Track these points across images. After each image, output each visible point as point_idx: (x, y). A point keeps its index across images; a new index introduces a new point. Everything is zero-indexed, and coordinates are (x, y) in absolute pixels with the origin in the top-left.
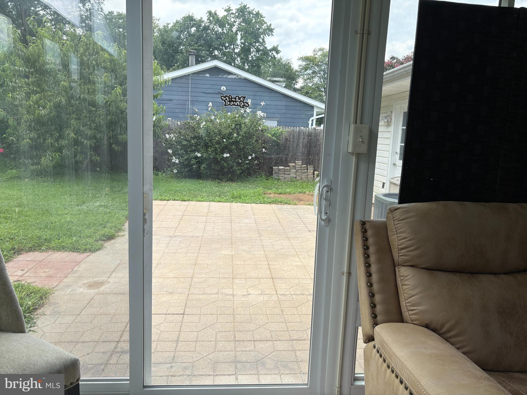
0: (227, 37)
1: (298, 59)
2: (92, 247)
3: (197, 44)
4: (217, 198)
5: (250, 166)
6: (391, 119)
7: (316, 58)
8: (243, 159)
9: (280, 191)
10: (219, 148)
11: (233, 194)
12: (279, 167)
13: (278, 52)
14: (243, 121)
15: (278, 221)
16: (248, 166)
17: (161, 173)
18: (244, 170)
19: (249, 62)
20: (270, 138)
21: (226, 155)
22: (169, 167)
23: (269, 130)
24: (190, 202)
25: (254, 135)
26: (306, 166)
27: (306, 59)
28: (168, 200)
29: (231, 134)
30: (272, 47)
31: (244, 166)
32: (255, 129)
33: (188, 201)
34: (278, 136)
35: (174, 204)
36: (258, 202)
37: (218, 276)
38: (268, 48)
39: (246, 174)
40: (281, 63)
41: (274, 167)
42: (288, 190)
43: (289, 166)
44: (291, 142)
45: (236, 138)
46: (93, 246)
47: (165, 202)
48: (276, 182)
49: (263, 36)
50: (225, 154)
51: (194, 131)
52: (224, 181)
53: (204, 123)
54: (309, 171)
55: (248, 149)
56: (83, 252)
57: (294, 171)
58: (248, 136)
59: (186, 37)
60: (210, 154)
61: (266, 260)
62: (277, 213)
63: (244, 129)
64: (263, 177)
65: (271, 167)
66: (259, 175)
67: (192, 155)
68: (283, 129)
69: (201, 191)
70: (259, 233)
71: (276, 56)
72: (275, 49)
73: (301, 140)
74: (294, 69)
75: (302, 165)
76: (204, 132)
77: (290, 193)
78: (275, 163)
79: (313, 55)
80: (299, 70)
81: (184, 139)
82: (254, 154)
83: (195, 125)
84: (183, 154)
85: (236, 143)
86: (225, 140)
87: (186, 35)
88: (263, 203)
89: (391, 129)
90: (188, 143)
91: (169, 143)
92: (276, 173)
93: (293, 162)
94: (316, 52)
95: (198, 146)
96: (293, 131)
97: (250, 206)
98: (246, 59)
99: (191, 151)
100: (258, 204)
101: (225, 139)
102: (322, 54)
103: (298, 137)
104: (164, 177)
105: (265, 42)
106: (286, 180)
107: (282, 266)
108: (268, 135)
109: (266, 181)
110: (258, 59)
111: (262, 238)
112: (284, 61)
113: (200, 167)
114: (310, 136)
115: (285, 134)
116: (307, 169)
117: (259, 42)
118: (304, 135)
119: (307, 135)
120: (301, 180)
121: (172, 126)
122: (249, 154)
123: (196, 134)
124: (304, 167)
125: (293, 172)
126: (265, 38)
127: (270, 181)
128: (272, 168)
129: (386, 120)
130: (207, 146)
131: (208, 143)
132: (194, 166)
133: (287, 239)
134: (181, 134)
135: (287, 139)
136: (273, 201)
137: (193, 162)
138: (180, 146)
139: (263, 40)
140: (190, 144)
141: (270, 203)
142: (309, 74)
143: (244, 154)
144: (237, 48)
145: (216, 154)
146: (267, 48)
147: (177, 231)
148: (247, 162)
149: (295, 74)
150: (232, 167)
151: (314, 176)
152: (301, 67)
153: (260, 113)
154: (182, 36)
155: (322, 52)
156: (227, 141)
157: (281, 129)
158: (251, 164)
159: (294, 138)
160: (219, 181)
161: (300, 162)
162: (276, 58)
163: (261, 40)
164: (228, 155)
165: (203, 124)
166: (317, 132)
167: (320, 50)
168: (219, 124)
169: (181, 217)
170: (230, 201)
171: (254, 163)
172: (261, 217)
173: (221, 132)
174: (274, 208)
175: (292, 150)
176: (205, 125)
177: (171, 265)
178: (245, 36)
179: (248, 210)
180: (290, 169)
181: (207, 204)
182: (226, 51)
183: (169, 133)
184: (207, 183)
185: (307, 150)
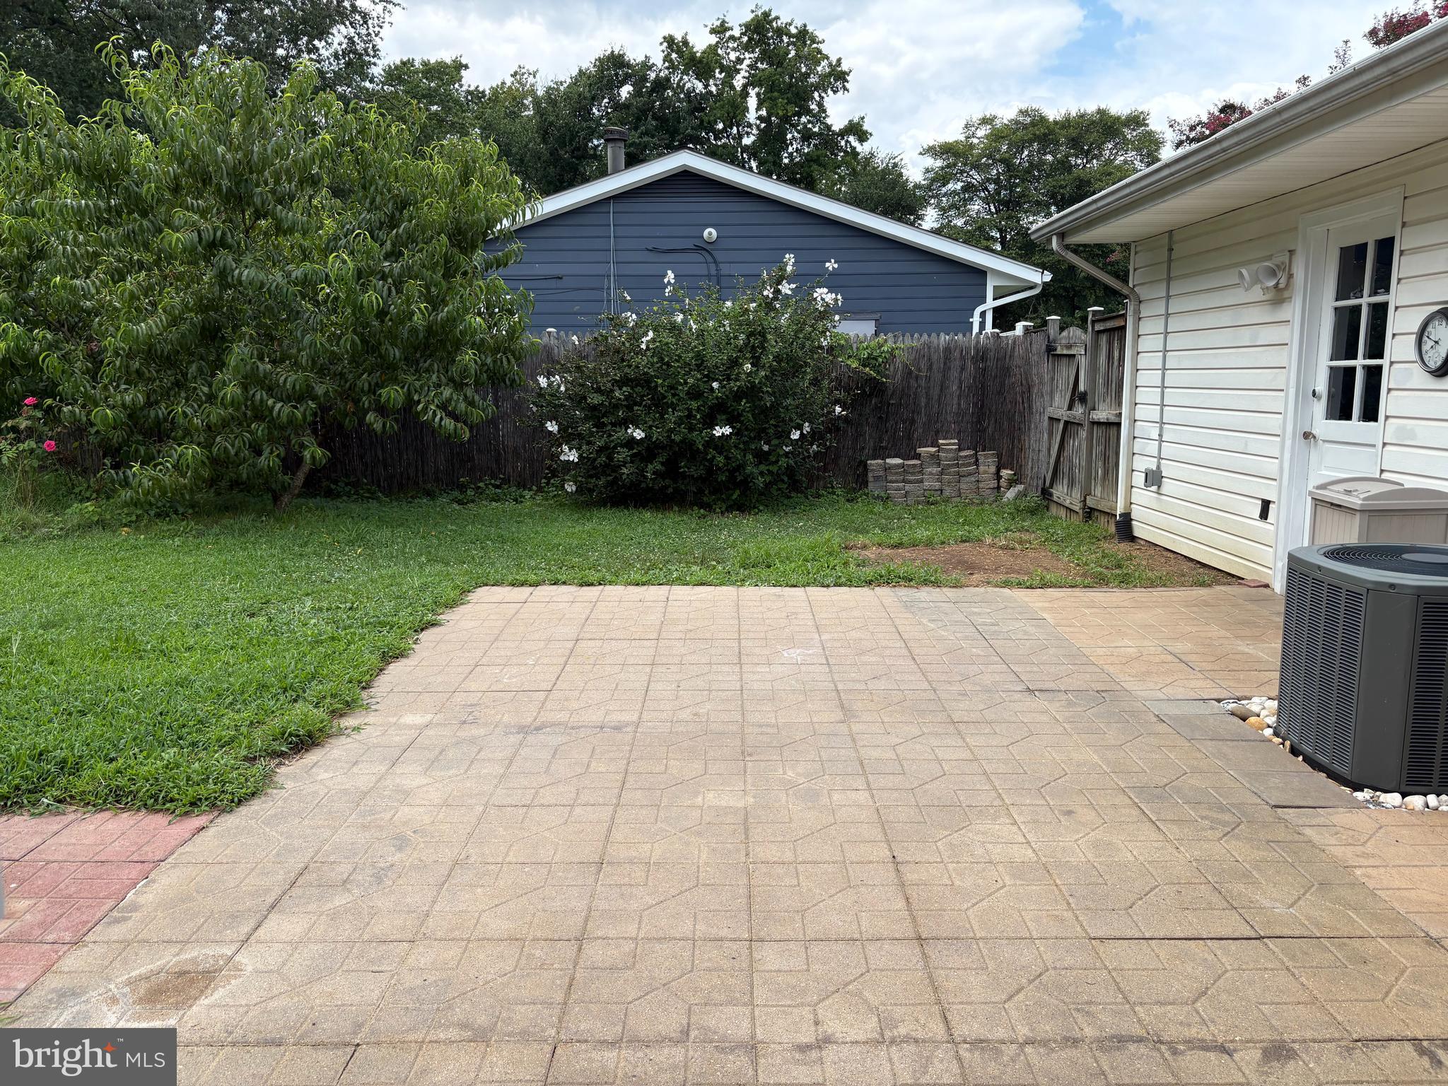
0: (718, 104)
1: (921, 154)
2: (225, 788)
3: (636, 129)
4: (694, 568)
5: (796, 463)
6: (1291, 276)
7: (972, 146)
8: (775, 442)
9: (896, 536)
10: (698, 410)
11: (746, 552)
12: (888, 461)
13: (863, 136)
14: (769, 322)
15: (905, 652)
16: (791, 461)
17: (531, 493)
18: (778, 475)
19: (784, 170)
20: (855, 371)
21: (721, 431)
22: (554, 476)
23: (851, 346)
24: (608, 587)
25: (806, 364)
26: (973, 452)
27: (945, 150)
28: (536, 584)
29: (734, 363)
30: (846, 123)
31: (777, 462)
32: (808, 343)
33: (600, 584)
34: (880, 365)
35: (555, 599)
36: (829, 581)
37: (686, 928)
38: (836, 128)
39: (786, 486)
40: (874, 168)
41: (873, 462)
42: (922, 533)
43: (918, 456)
44: (923, 383)
45: (749, 374)
46: (229, 788)
47: (526, 590)
48: (879, 508)
49: (820, 96)
50: (717, 428)
51: (623, 360)
52: (718, 510)
53: (651, 334)
54: (982, 468)
55: (787, 410)
56: (186, 813)
57: (935, 470)
58: (790, 366)
59: (607, 113)
60: (671, 431)
61: (880, 837)
62: (897, 622)
63: (774, 346)
64: (839, 492)
65: (861, 462)
66: (825, 487)
67: (619, 434)
68: (895, 343)
69: (645, 548)
70: (843, 707)
71: (859, 148)
72: (856, 130)
73: (954, 374)
74: (911, 179)
75: (960, 450)
76: (652, 364)
77: (929, 543)
78: (875, 450)
79: (963, 139)
80: (923, 182)
81: (593, 388)
82: (807, 424)
83: (623, 343)
84: (592, 434)
85: (751, 392)
86: (715, 385)
87: (607, 107)
88: (845, 585)
89: (1293, 310)
90: (603, 398)
91: (549, 403)
92: (877, 478)
93: (929, 443)
94: (973, 129)
95: (636, 408)
96: (929, 348)
97: (804, 598)
98: (774, 163)
99: (614, 425)
100: (828, 586)
101: (717, 380)
102: (991, 134)
103: (945, 364)
104: (539, 505)
105: (825, 111)
106: (911, 500)
107: (951, 866)
108: (849, 363)
109: (848, 505)
110: (809, 159)
111: (856, 728)
112: (880, 161)
113: (643, 471)
114: (984, 358)
115: (902, 357)
116: (976, 463)
117: (808, 112)
118: (962, 358)
119: (973, 358)
120: (959, 499)
121: (559, 352)
122: (793, 424)
123: (627, 370)
124: (966, 456)
125: (931, 474)
126: (826, 99)
127: (860, 504)
128: (866, 465)
129: (1272, 283)
130: (659, 404)
131: (665, 397)
132: (625, 470)
133: (951, 729)
134: (582, 372)
135: (910, 372)
136: (881, 577)
137: (621, 457)
138: (583, 409)
139: (820, 105)
140: (610, 403)
141: (869, 583)
142: (955, 193)
143: (776, 426)
144: (748, 134)
145: (691, 429)
146: (833, 128)
147: (549, 705)
148: (787, 449)
149: (914, 194)
150: (741, 467)
151: (999, 482)
152: (931, 175)
153: (824, 295)
154: (595, 110)
155: (989, 127)
156: (722, 387)
157: (890, 344)
158: (799, 455)
159: (930, 368)
160: (702, 511)
161: (952, 441)
162: (858, 154)
163: (814, 107)
164: (727, 430)
165: (648, 338)
166: (1003, 345)
167: (985, 121)
168: (698, 336)
169: (570, 645)
170: (737, 581)
171: (807, 451)
172: (843, 635)
173: (703, 361)
174: (887, 601)
175: (927, 404)
176: (653, 340)
177: (505, 868)
178: (770, 98)
179: (796, 613)
180: (921, 464)
181: (661, 593)
182: (716, 145)
183: (549, 374)
184: (664, 521)
185: (975, 405)
